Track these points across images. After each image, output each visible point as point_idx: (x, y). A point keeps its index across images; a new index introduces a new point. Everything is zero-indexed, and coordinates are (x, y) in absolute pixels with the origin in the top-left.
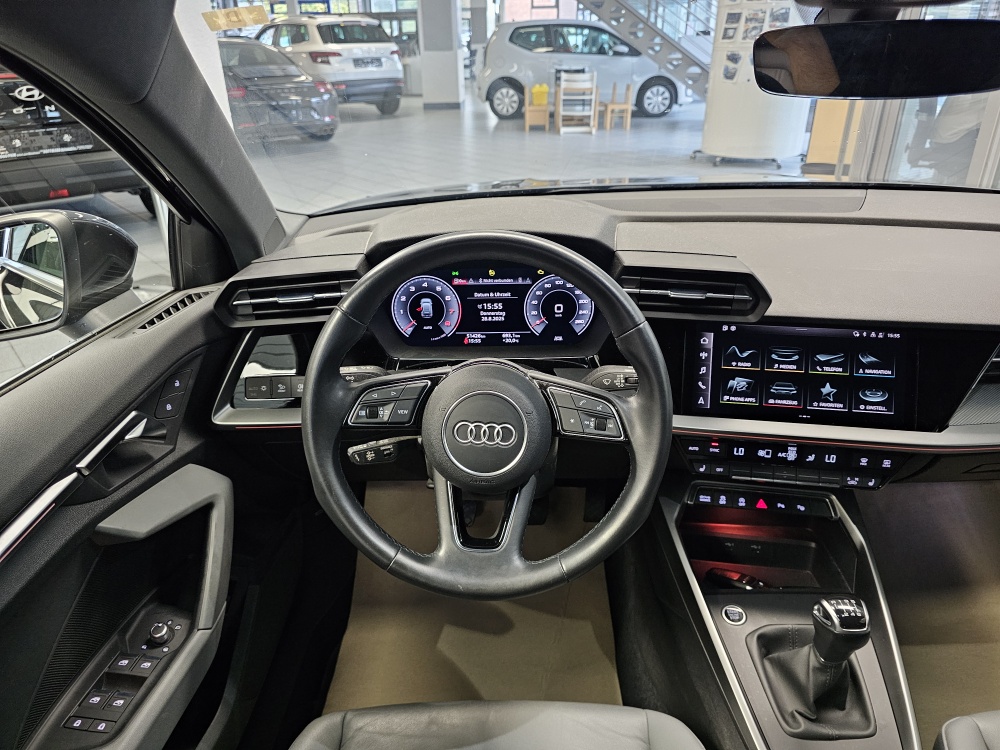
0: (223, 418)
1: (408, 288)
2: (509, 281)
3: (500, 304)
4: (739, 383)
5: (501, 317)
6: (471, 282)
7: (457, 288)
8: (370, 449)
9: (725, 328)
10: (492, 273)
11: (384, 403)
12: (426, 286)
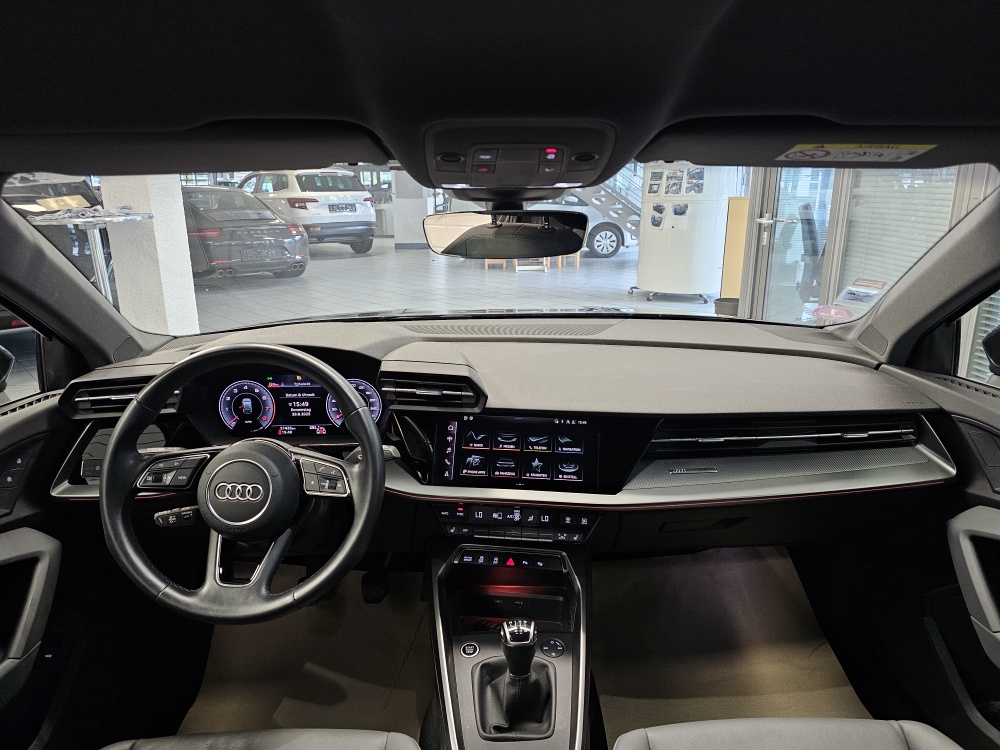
0: (61, 490)
1: (232, 390)
3: (307, 403)
4: (474, 459)
5: (308, 412)
6: (282, 386)
7: (271, 389)
8: (172, 514)
9: (466, 418)
10: (299, 378)
11: (168, 471)
12: (247, 389)
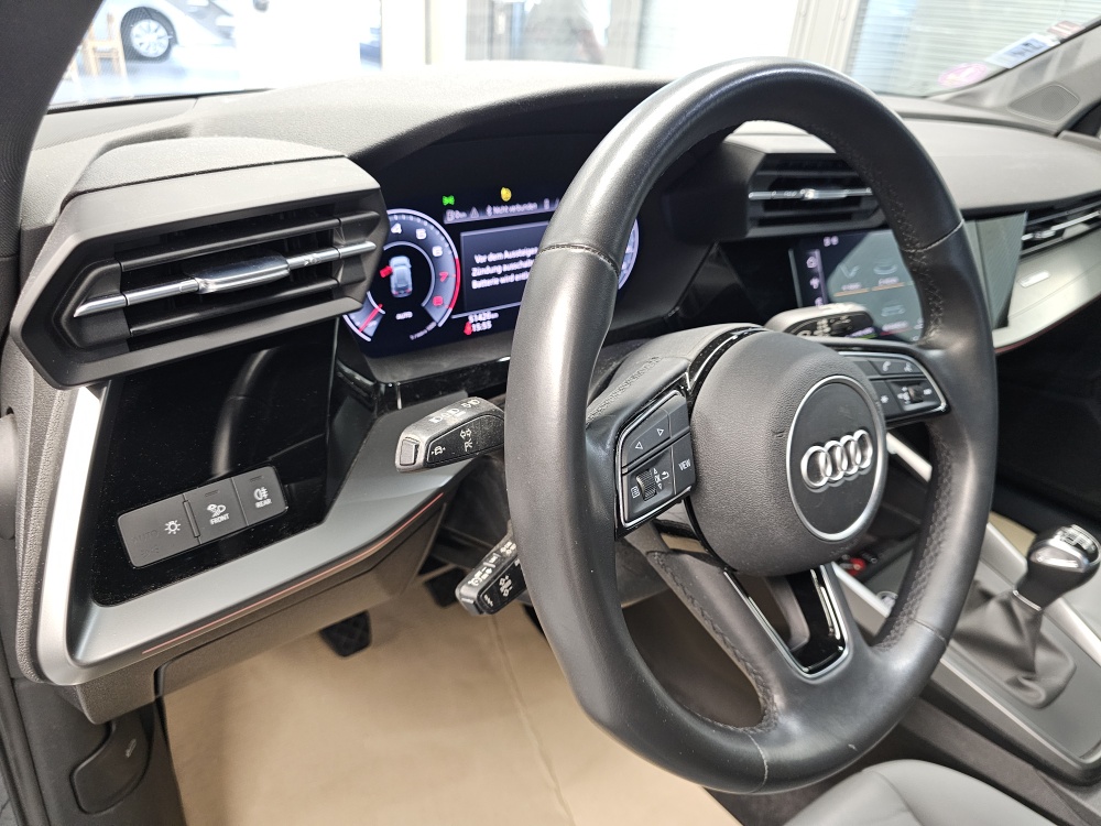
2: (531, 208)
6: (475, 215)
7: (454, 231)
9: (827, 242)
10: (506, 194)
11: (657, 457)
12: (399, 231)
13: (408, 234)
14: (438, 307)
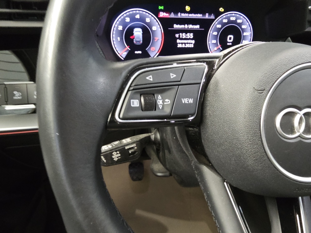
1: (124, 19)
2: (199, 16)
3: (192, 34)
5: (191, 44)
6: (172, 16)
7: (162, 20)
8: (116, 149)
10: (188, 8)
11: (163, 88)
12: (139, 17)
13: (142, 19)
14: (153, 51)
